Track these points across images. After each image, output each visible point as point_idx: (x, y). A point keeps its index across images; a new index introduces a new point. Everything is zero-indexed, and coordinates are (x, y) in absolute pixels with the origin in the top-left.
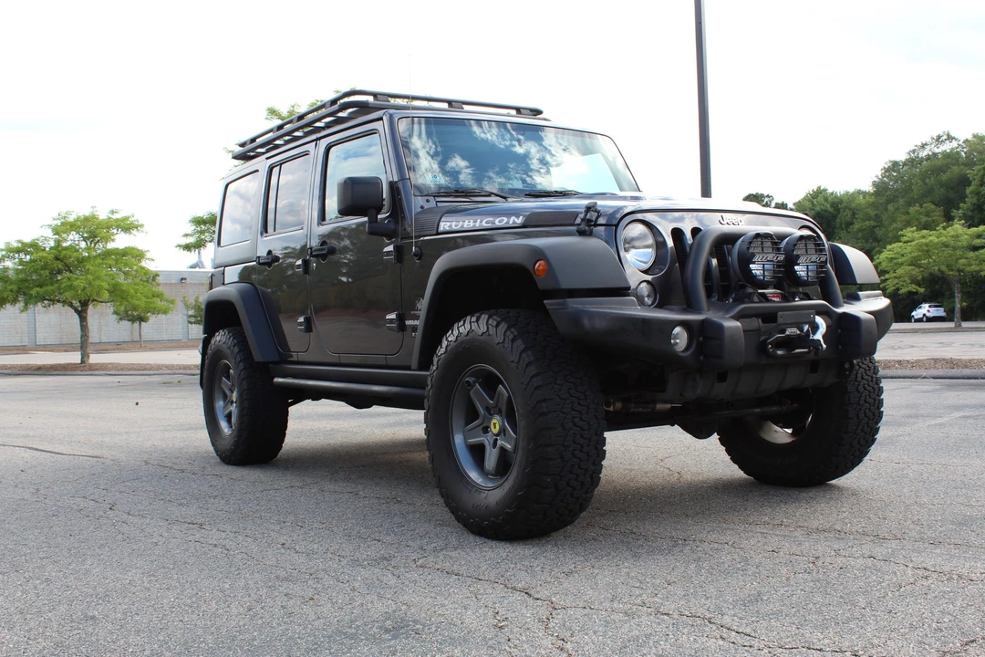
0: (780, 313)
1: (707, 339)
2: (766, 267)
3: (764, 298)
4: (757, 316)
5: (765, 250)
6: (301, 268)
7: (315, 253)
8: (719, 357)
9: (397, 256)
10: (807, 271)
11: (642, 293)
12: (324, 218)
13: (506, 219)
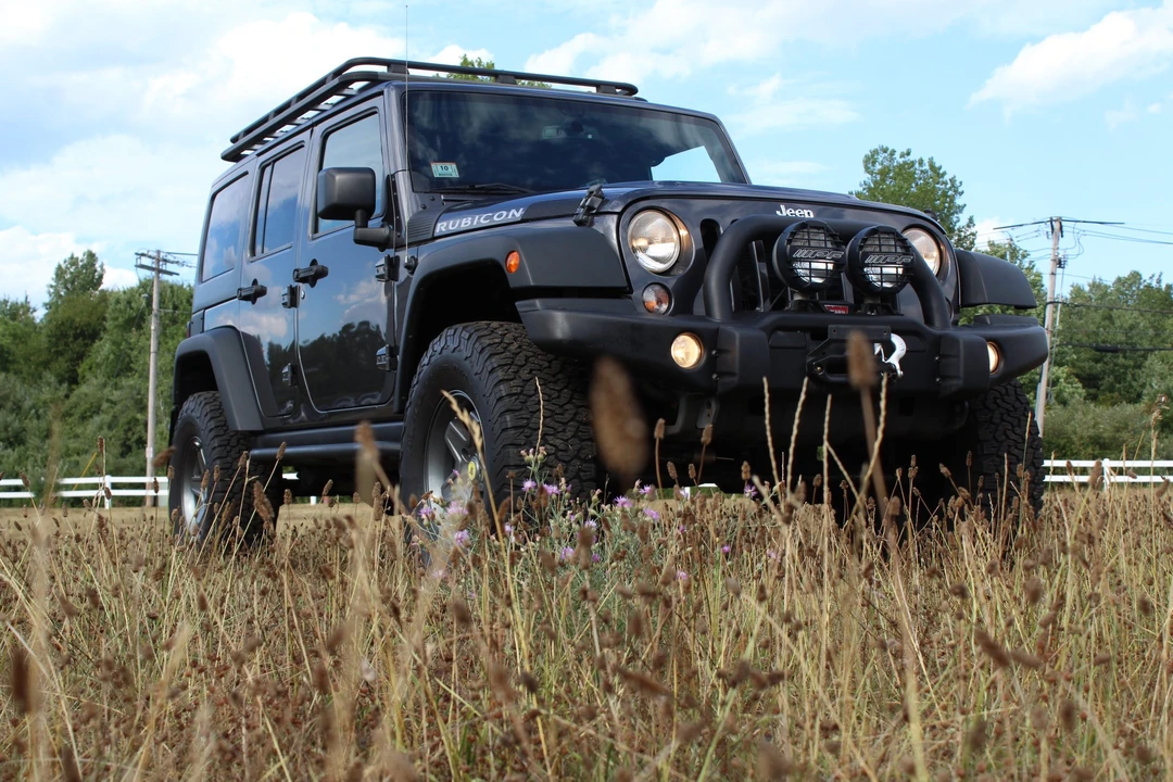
0: (832, 326)
1: (720, 351)
2: (815, 265)
3: (818, 308)
4: (804, 329)
5: (813, 244)
6: (286, 299)
7: (302, 275)
8: (732, 374)
9: (389, 270)
10: (881, 274)
11: (650, 297)
12: (316, 230)
13: (505, 213)
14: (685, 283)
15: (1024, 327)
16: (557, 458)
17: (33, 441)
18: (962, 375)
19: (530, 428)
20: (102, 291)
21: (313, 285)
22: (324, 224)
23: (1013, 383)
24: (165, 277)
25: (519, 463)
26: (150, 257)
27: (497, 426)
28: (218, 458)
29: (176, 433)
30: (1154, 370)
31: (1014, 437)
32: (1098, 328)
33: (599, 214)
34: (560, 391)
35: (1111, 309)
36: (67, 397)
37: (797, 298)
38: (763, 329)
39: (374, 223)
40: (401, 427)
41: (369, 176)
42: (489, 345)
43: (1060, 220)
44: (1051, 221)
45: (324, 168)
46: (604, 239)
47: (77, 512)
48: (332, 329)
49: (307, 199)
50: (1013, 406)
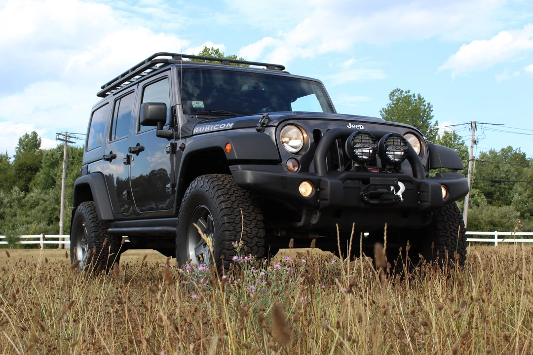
0: (372, 178)
1: (321, 189)
2: (364, 151)
3: (366, 170)
4: (359, 179)
5: (363, 141)
6: (125, 161)
7: (133, 150)
8: (326, 200)
9: (172, 149)
10: (394, 155)
11: (290, 164)
12: (139, 130)
13: (225, 125)
14: (306, 158)
15: (459, 178)
16: (247, 237)
17: (8, 218)
18: (430, 199)
19: (235, 223)
20: (40, 150)
21: (137, 155)
22: (143, 128)
23: (453, 203)
24: (69, 144)
25: (230, 239)
26: (63, 135)
27: (220, 222)
28: (93, 232)
29: (74, 220)
30: (517, 190)
31: (453, 228)
32: (493, 171)
33: (268, 126)
34: (249, 206)
35: (498, 163)
36: (24, 198)
37: (356, 165)
38: (340, 179)
39: (166, 128)
40: (177, 220)
41: (164, 107)
42: (217, 185)
43: (475, 123)
44: (471, 123)
45: (144, 102)
46: (269, 137)
47: (27, 251)
48: (146, 172)
49: (136, 113)
50: (453, 214)
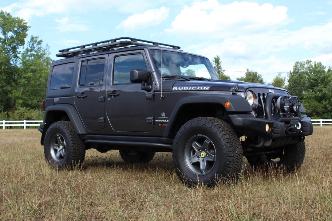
0: (291, 121)
1: (274, 128)
5: (287, 101)
6: (102, 100)
8: (278, 134)
9: (153, 97)
10: (296, 108)
11: (253, 113)
12: (113, 82)
13: (202, 87)
33: (239, 92)
37: (281, 114)
